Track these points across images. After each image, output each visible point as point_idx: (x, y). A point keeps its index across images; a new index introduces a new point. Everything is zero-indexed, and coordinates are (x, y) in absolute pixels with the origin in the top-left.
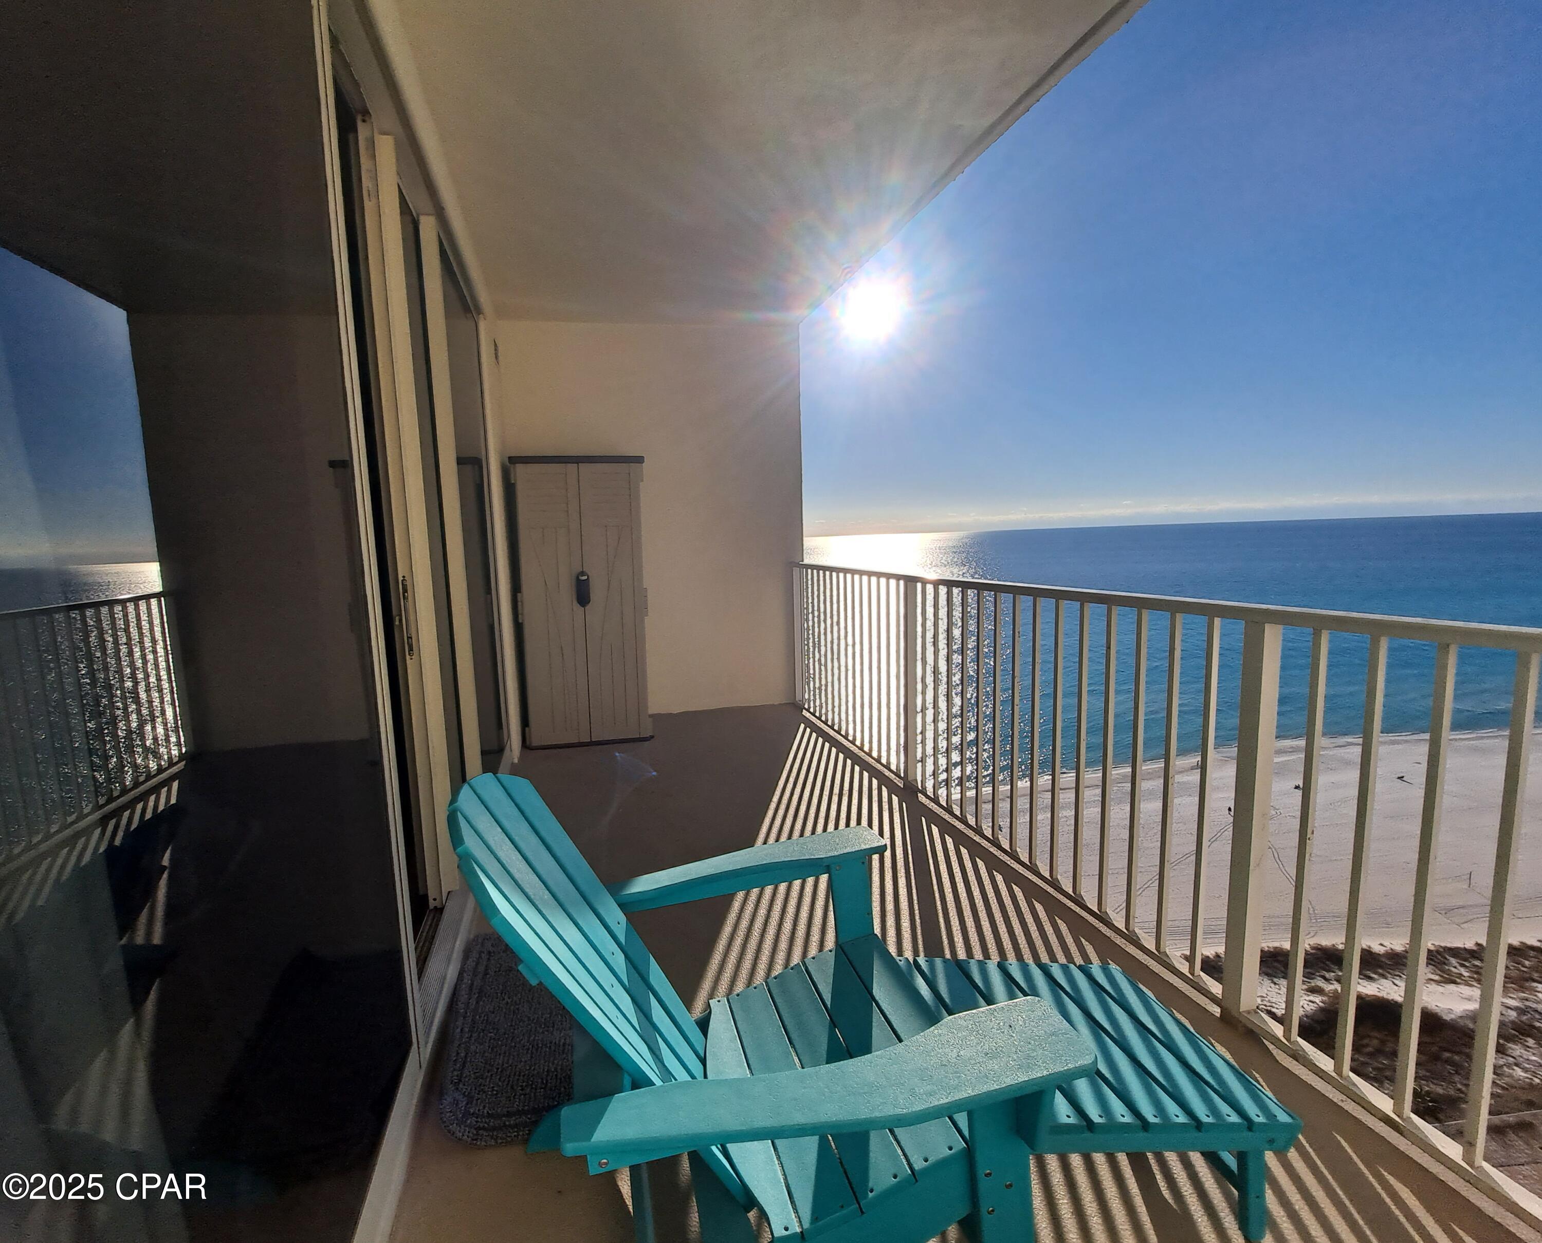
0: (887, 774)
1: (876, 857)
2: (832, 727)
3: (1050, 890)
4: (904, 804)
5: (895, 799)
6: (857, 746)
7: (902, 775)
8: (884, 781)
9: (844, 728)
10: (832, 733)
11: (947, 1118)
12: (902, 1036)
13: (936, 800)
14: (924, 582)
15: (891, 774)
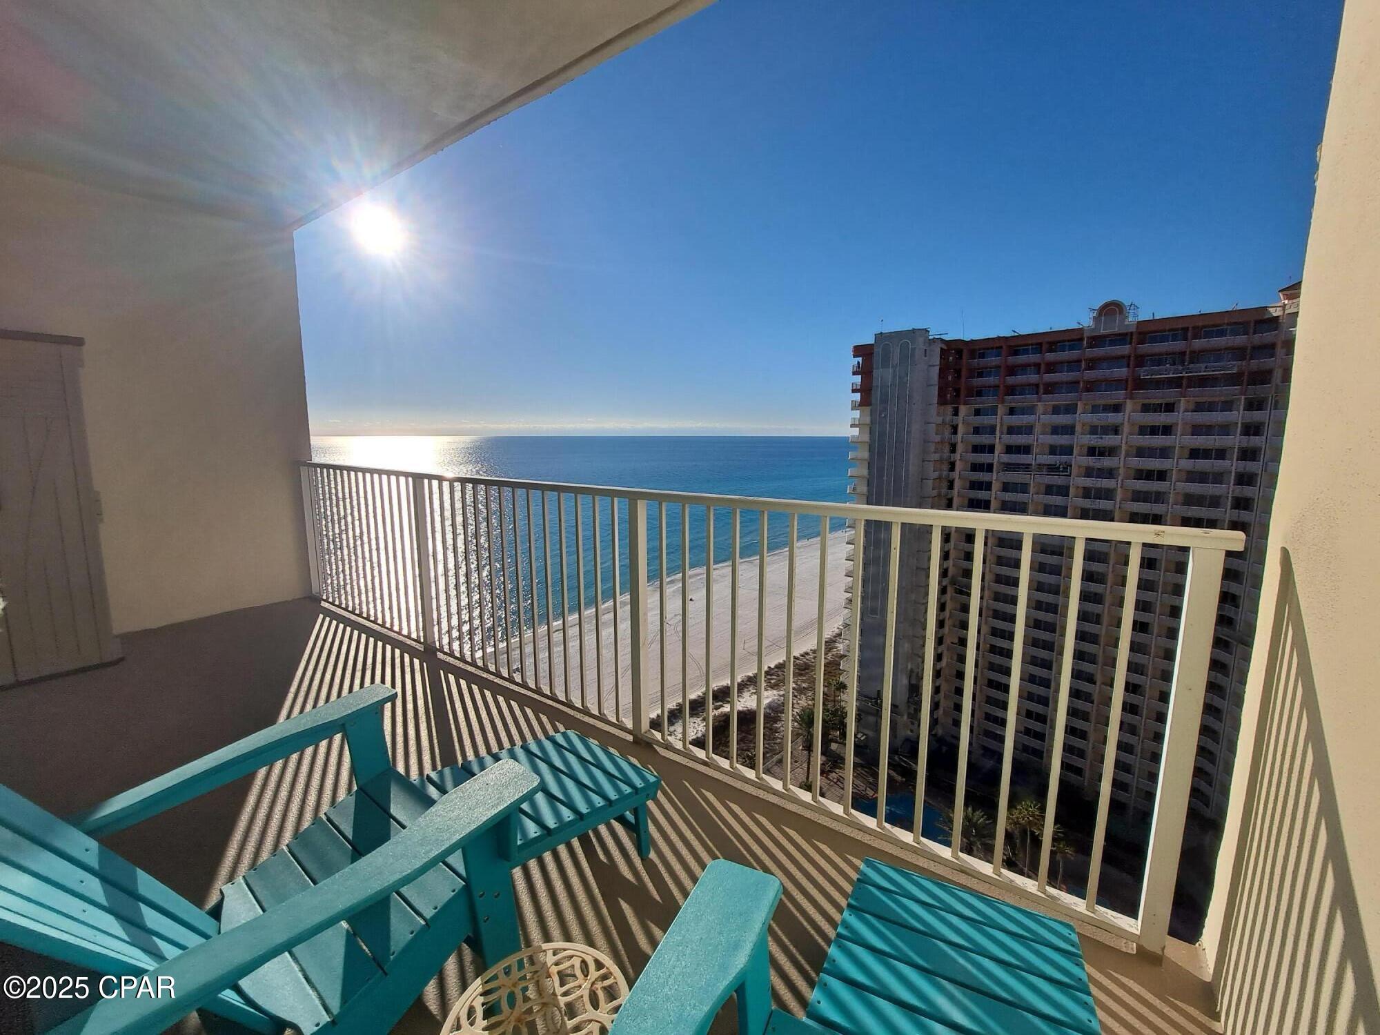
0: (408, 643)
1: (388, 706)
2: (353, 612)
3: (536, 697)
4: (425, 664)
5: (416, 662)
6: (379, 625)
7: (422, 640)
8: (405, 648)
9: (365, 610)
10: (353, 617)
11: (441, 863)
12: (405, 823)
13: (451, 654)
14: (440, 479)
15: (413, 642)
